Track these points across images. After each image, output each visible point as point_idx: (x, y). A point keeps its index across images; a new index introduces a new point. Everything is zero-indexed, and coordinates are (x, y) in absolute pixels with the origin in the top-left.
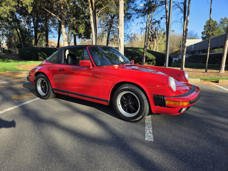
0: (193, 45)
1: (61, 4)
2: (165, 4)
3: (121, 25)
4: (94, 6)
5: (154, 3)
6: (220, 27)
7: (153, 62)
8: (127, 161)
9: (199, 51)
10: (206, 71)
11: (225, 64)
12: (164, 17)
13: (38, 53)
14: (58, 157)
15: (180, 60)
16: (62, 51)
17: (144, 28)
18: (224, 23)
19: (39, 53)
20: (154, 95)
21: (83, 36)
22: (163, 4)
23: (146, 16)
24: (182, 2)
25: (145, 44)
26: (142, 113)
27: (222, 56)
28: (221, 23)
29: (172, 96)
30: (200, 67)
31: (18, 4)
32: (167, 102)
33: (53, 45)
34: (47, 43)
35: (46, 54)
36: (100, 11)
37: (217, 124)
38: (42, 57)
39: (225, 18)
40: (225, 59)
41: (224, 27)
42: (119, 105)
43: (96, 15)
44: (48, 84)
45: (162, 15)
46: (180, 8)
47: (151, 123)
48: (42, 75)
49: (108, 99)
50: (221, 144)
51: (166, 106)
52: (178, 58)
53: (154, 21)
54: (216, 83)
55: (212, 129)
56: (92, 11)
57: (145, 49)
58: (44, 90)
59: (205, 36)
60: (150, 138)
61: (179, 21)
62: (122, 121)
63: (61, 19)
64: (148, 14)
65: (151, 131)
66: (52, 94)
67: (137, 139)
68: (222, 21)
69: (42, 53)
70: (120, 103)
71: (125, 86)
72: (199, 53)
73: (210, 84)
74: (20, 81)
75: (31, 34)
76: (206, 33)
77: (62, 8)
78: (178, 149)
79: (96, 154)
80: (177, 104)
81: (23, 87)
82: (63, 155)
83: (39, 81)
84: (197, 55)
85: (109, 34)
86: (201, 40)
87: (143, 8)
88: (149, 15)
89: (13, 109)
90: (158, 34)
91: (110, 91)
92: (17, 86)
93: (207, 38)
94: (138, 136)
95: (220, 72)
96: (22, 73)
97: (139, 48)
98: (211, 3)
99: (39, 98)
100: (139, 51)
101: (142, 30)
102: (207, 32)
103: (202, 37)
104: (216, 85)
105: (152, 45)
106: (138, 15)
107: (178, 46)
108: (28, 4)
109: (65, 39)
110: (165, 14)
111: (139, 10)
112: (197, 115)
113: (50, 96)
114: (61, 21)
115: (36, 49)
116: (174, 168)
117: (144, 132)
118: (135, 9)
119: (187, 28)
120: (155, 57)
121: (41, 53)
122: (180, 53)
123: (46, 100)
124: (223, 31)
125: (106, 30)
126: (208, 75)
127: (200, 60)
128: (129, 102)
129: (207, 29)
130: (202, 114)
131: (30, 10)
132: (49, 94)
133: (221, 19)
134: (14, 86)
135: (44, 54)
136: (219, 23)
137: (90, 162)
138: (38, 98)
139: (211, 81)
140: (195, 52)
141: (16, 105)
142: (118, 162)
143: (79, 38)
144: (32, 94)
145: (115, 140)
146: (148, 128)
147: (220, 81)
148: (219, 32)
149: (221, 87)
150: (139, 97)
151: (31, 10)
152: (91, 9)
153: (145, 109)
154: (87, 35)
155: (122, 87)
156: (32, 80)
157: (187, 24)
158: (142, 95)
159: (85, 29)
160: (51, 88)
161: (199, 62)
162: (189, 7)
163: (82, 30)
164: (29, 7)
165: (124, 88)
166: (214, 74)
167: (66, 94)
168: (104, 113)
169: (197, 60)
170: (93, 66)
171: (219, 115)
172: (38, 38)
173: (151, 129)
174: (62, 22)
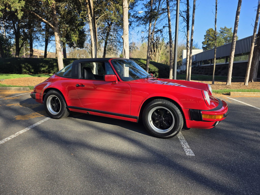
0: (194, 55)
1: (54, 9)
2: (168, 12)
3: (126, 35)
4: (93, 12)
5: (156, 11)
6: (221, 37)
7: (156, 74)
8: (179, 176)
9: (201, 62)
10: (213, 83)
11: (232, 76)
12: (166, 26)
13: (21, 64)
14: (108, 178)
15: (181, 71)
16: (78, 64)
17: (145, 37)
18: (224, 33)
19: (23, 64)
20: (190, 110)
21: (75, 45)
22: (164, 12)
23: (148, 25)
24: (184, 10)
25: (148, 55)
26: (177, 129)
27: (228, 67)
28: (221, 32)
29: (208, 110)
30: (205, 79)
31: (5, 8)
32: (203, 116)
33: (36, 55)
34: (31, 53)
35: (32, 66)
36: (99, 18)
37: (246, 136)
38: (26, 69)
39: (225, 28)
40: (232, 71)
41: (224, 36)
42: (150, 121)
43: (96, 22)
44: (62, 102)
45: (165, 24)
46: (183, 17)
47: (184, 138)
48: (54, 92)
49: (138, 116)
50: (257, 154)
51: (202, 120)
52: (180, 69)
53: (156, 30)
54: (228, 96)
55: (244, 141)
56: (91, 18)
57: (148, 61)
58: (56, 108)
59: (206, 46)
60: (190, 153)
61: (182, 30)
62: (155, 138)
63: (54, 26)
64: (150, 22)
65: (188, 147)
66: (66, 113)
67: (178, 155)
68: (222, 31)
69: (26, 64)
70: (151, 120)
71: (157, 101)
72: (201, 64)
73: (223, 97)
74: (13, 98)
75: (9, 41)
76: (206, 43)
77: (55, 13)
78: (222, 162)
79: (145, 172)
80: (213, 117)
81: (21, 106)
82: (112, 175)
83: (50, 98)
84: (199, 66)
85: (106, 43)
86: (201, 51)
87: (144, 16)
88: (151, 24)
89: (25, 131)
90: (159, 44)
91: (140, 107)
92: (13, 104)
93: (207, 49)
94: (178, 152)
95: (227, 84)
96: (10, 89)
97: (140, 59)
98: (216, 13)
99: (50, 118)
100: (139, 62)
101: (143, 39)
102: (208, 42)
103: (203, 47)
104: (228, 98)
105: (153, 56)
106: (139, 23)
107: (178, 56)
108: (18, 8)
109: (59, 48)
110: (168, 23)
111: (139, 18)
112: (224, 128)
113: (64, 115)
114: (54, 27)
115: (19, 60)
116: (225, 179)
117: (183, 148)
118: (135, 16)
119: (192, 38)
120: (158, 69)
121: (24, 65)
122: (181, 64)
123: (59, 120)
124: (224, 41)
125: (103, 39)
126: (217, 87)
127: (202, 71)
128: (161, 118)
129: (208, 39)
130: (228, 127)
131: (20, 16)
132: (62, 113)
133: (221, 29)
134: (10, 105)
135: (29, 65)
136: (219, 32)
137: (144, 180)
138: (48, 118)
139: (223, 94)
140: (196, 63)
141: (27, 127)
142: (170, 178)
143: (70, 47)
144: (37, 113)
145: (157, 157)
146: (184, 143)
147: (232, 93)
148: (220, 42)
149: (235, 100)
150: (174, 112)
151: (22, 15)
152: (90, 15)
153: (180, 124)
154: (81, 44)
155: (154, 102)
156: (38, 98)
157: (192, 34)
158: (177, 110)
159: (79, 37)
160: (66, 106)
161: (201, 74)
162: (193, 16)
163: (75, 38)
164: (19, 12)
165: (156, 103)
166: (222, 86)
167: (85, 112)
168: (131, 131)
169: (200, 71)
170: (119, 80)
171: (243, 127)
172: (20, 47)
173: (187, 144)
174: (55, 29)
